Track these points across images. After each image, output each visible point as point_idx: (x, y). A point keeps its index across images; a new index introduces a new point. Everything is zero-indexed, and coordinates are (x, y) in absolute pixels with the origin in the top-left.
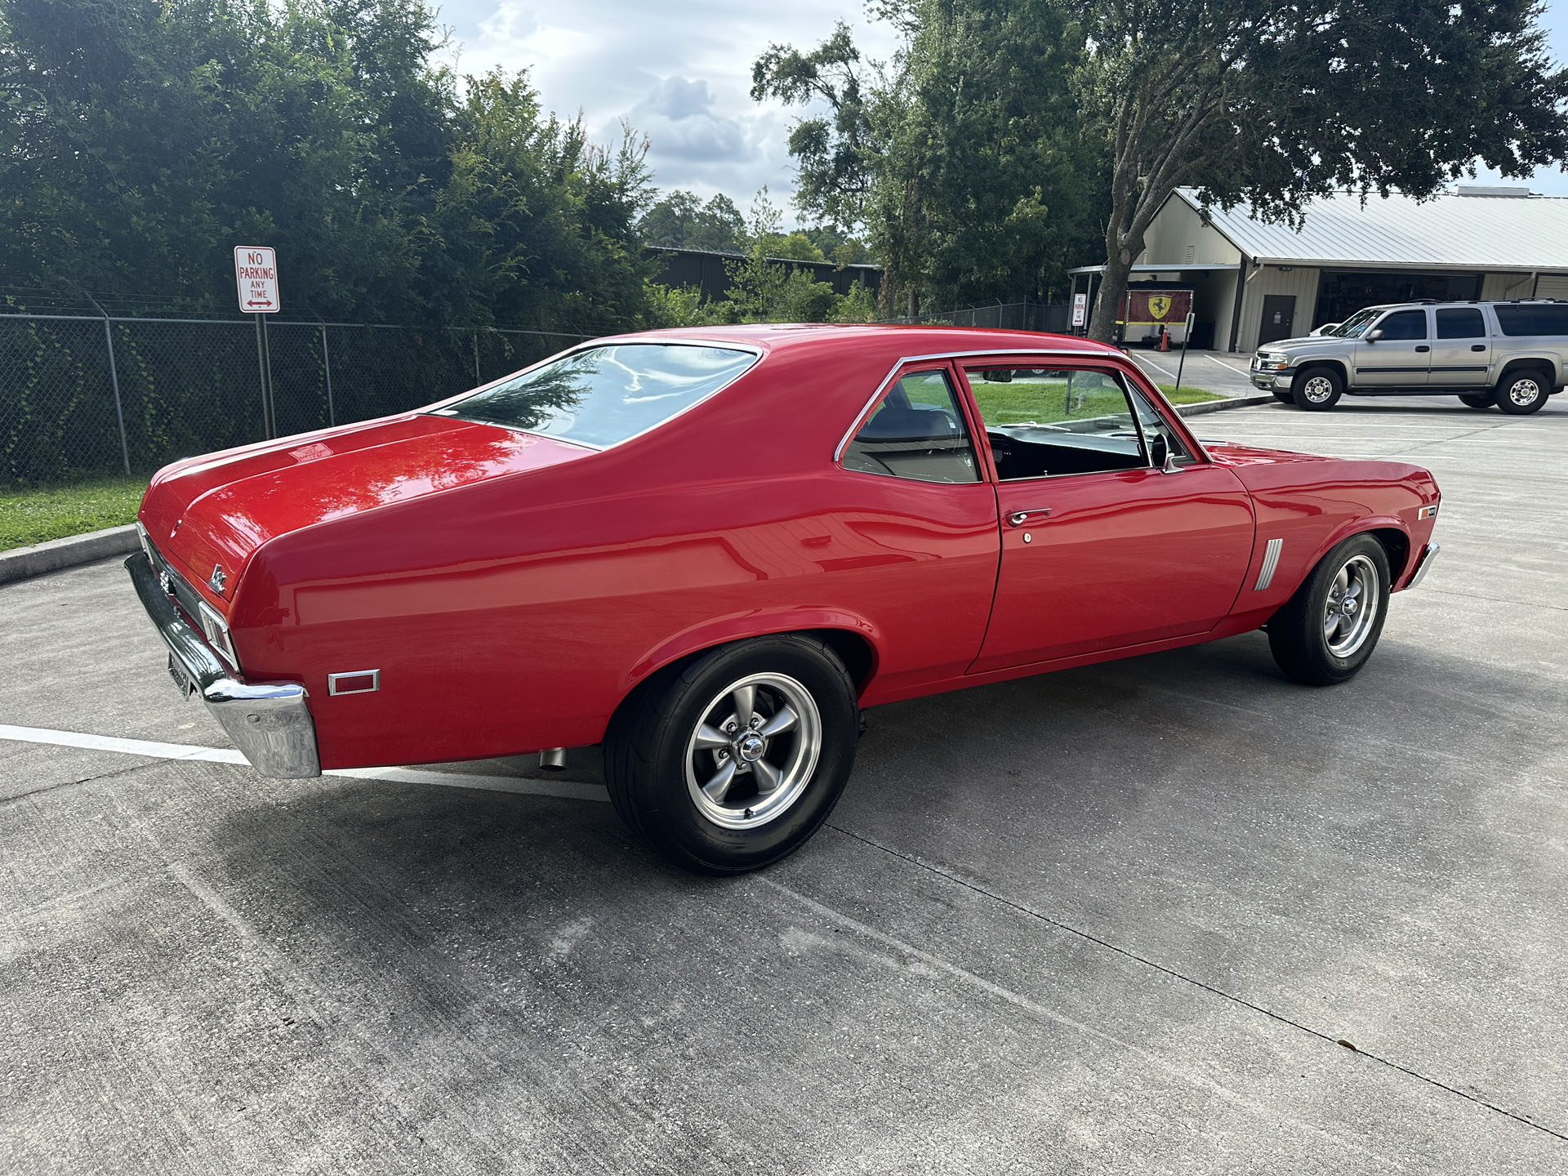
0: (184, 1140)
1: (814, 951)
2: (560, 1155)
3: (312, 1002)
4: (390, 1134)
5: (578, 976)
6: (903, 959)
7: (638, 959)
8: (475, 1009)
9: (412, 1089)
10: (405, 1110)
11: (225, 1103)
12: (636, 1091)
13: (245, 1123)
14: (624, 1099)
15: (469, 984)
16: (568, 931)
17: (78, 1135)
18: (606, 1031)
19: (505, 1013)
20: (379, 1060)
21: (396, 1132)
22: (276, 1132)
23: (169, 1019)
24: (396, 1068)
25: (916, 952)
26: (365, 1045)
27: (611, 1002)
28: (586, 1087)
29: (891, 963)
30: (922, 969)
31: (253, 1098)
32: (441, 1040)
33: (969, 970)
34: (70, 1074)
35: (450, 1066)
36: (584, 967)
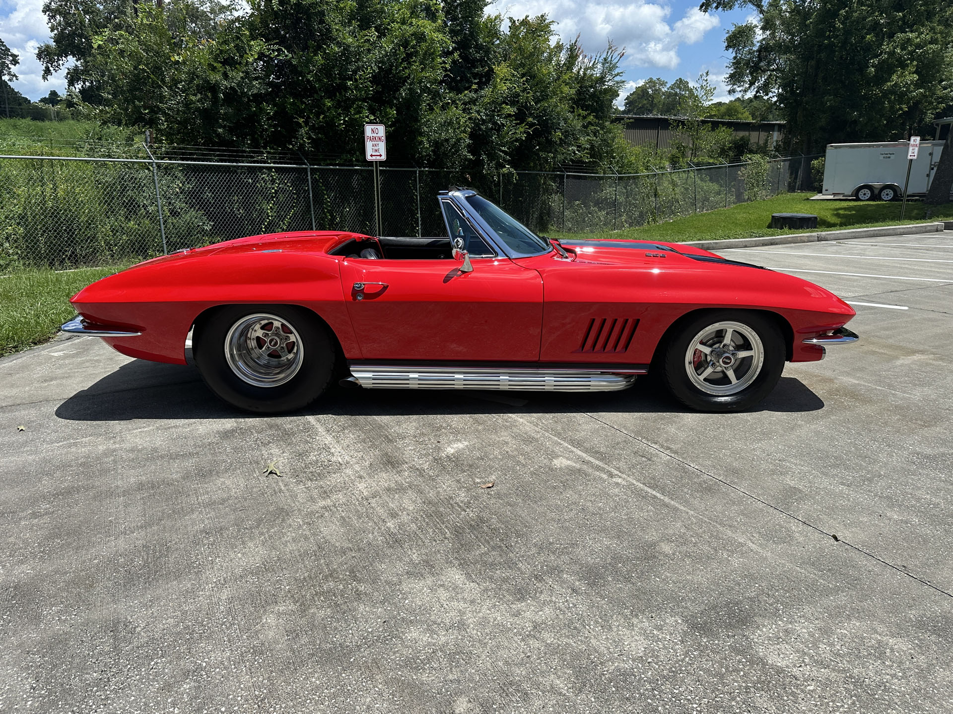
0: (280, 491)
1: (567, 467)
2: (422, 516)
3: (340, 456)
4: (358, 500)
5: (453, 461)
6: (611, 475)
7: (483, 459)
8: (405, 466)
9: (370, 488)
10: (366, 494)
11: (299, 482)
12: (462, 502)
13: (304, 489)
14: (456, 503)
15: (406, 458)
16: (455, 446)
17: (244, 484)
18: (458, 481)
19: (417, 469)
20: (361, 477)
21: (360, 500)
22: (315, 493)
23: (284, 454)
24: (367, 481)
25: (620, 474)
26: (357, 472)
27: (465, 471)
28: (441, 497)
29: (605, 476)
30: (620, 480)
31: (309, 483)
32: (388, 474)
33: (644, 484)
34: (244, 466)
35: (388, 483)
36: (457, 459)
